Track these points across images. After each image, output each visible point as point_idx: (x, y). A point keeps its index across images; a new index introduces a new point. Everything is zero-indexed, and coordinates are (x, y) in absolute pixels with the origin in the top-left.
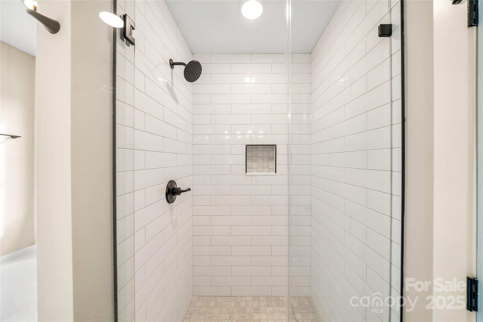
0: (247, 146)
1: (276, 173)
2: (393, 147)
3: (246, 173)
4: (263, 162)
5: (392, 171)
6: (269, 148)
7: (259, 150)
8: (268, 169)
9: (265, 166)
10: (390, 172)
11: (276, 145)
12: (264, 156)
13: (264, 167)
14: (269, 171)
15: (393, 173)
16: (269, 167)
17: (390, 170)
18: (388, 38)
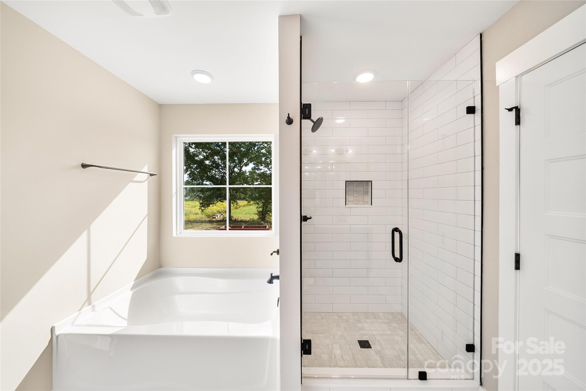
0: (346, 181)
1: (371, 205)
2: (476, 185)
3: (346, 205)
4: (359, 196)
5: (475, 201)
6: (365, 184)
7: (355, 185)
8: (363, 202)
9: (360, 199)
10: (474, 201)
11: (371, 181)
12: (360, 190)
13: (360, 201)
14: (364, 204)
15: (476, 202)
16: (364, 200)
17: (474, 200)
18: (473, 114)
